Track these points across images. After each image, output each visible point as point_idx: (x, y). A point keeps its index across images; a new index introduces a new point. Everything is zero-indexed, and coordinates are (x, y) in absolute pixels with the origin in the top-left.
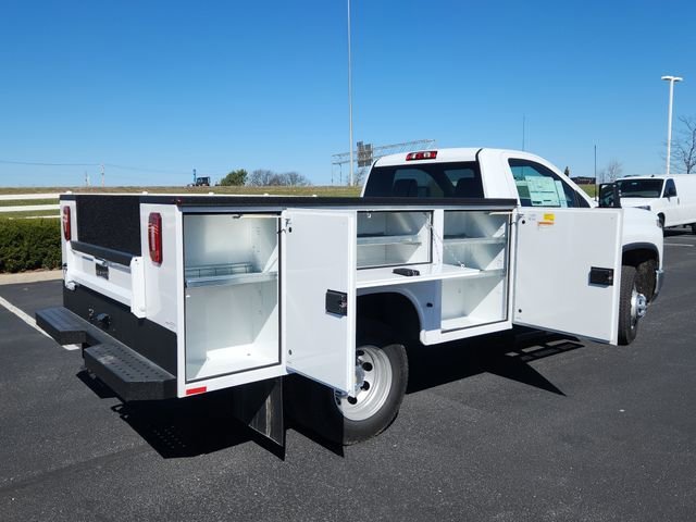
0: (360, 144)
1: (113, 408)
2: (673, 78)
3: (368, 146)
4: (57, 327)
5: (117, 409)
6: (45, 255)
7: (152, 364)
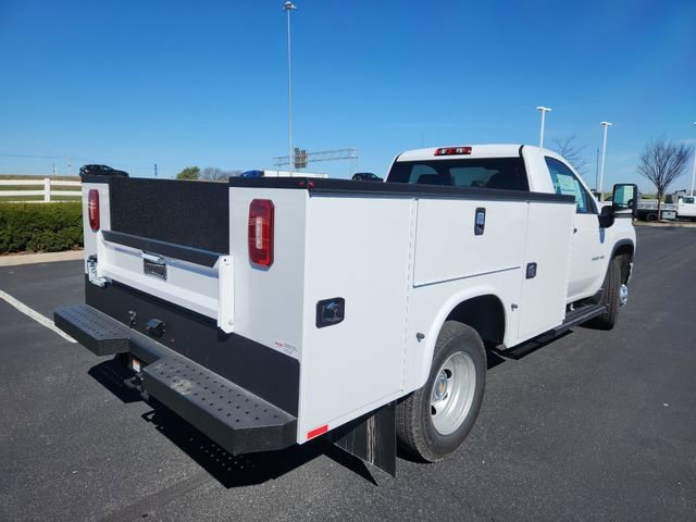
0: (296, 150)
1: (144, 416)
2: (545, 109)
3: (304, 152)
4: (90, 332)
5: (150, 417)
6: (29, 239)
7: (248, 393)
